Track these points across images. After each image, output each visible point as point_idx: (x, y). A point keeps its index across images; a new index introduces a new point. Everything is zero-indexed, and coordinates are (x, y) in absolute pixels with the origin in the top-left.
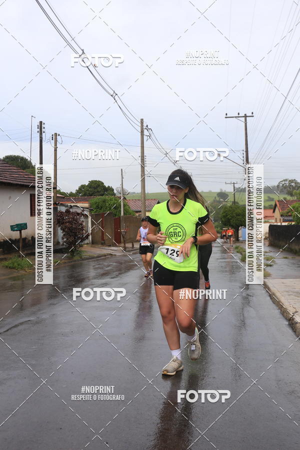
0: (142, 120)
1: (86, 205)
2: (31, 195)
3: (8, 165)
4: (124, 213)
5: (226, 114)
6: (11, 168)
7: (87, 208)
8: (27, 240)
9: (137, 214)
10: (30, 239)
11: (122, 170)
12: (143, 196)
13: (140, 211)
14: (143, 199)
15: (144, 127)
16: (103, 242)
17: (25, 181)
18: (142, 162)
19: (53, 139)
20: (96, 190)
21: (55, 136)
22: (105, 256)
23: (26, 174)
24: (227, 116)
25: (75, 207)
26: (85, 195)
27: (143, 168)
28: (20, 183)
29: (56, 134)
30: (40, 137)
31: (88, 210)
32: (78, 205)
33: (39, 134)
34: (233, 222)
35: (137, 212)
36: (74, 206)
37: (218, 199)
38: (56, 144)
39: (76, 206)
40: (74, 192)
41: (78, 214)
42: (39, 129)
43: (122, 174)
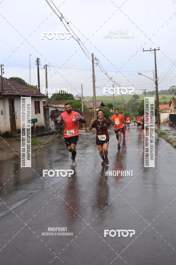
2: (35, 102)
3: (20, 85)
4: (84, 110)
6: (22, 86)
11: (82, 84)
12: (94, 98)
13: (92, 108)
14: (94, 101)
15: (94, 58)
17: (31, 93)
18: (93, 79)
21: (46, 67)
27: (94, 82)
30: (38, 67)
33: (37, 65)
35: (90, 109)
37: (133, 99)
38: (46, 71)
39: (58, 107)
42: (37, 63)
43: (82, 87)
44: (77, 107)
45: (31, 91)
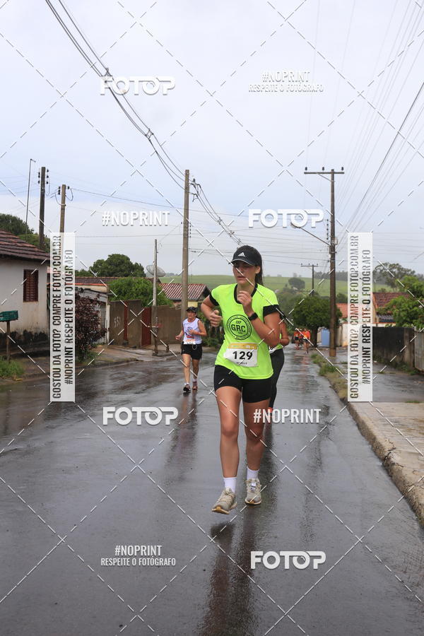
0: (187, 172)
1: (103, 289)
2: (25, 271)
4: (157, 303)
5: (306, 169)
7: (105, 293)
8: (17, 336)
9: (176, 305)
10: (22, 334)
11: (156, 240)
12: (184, 278)
13: (180, 301)
14: (184, 283)
15: (190, 182)
16: (125, 342)
17: (17, 251)
18: (184, 230)
19: (59, 194)
20: (118, 268)
21: (63, 190)
22: (128, 361)
23: (19, 240)
24: (307, 171)
25: (87, 291)
26: (101, 274)
27: (186, 237)
28: (10, 254)
29: (64, 186)
30: (42, 190)
31: (105, 295)
32: (92, 288)
33: (40, 185)
34: (310, 320)
35: (175, 301)
36: (86, 289)
37: (289, 287)
38: (63, 201)
39: (89, 290)
40: (87, 270)
41: (92, 301)
42: (40, 179)
43: (156, 247)
44: (142, 294)
45: (19, 245)
